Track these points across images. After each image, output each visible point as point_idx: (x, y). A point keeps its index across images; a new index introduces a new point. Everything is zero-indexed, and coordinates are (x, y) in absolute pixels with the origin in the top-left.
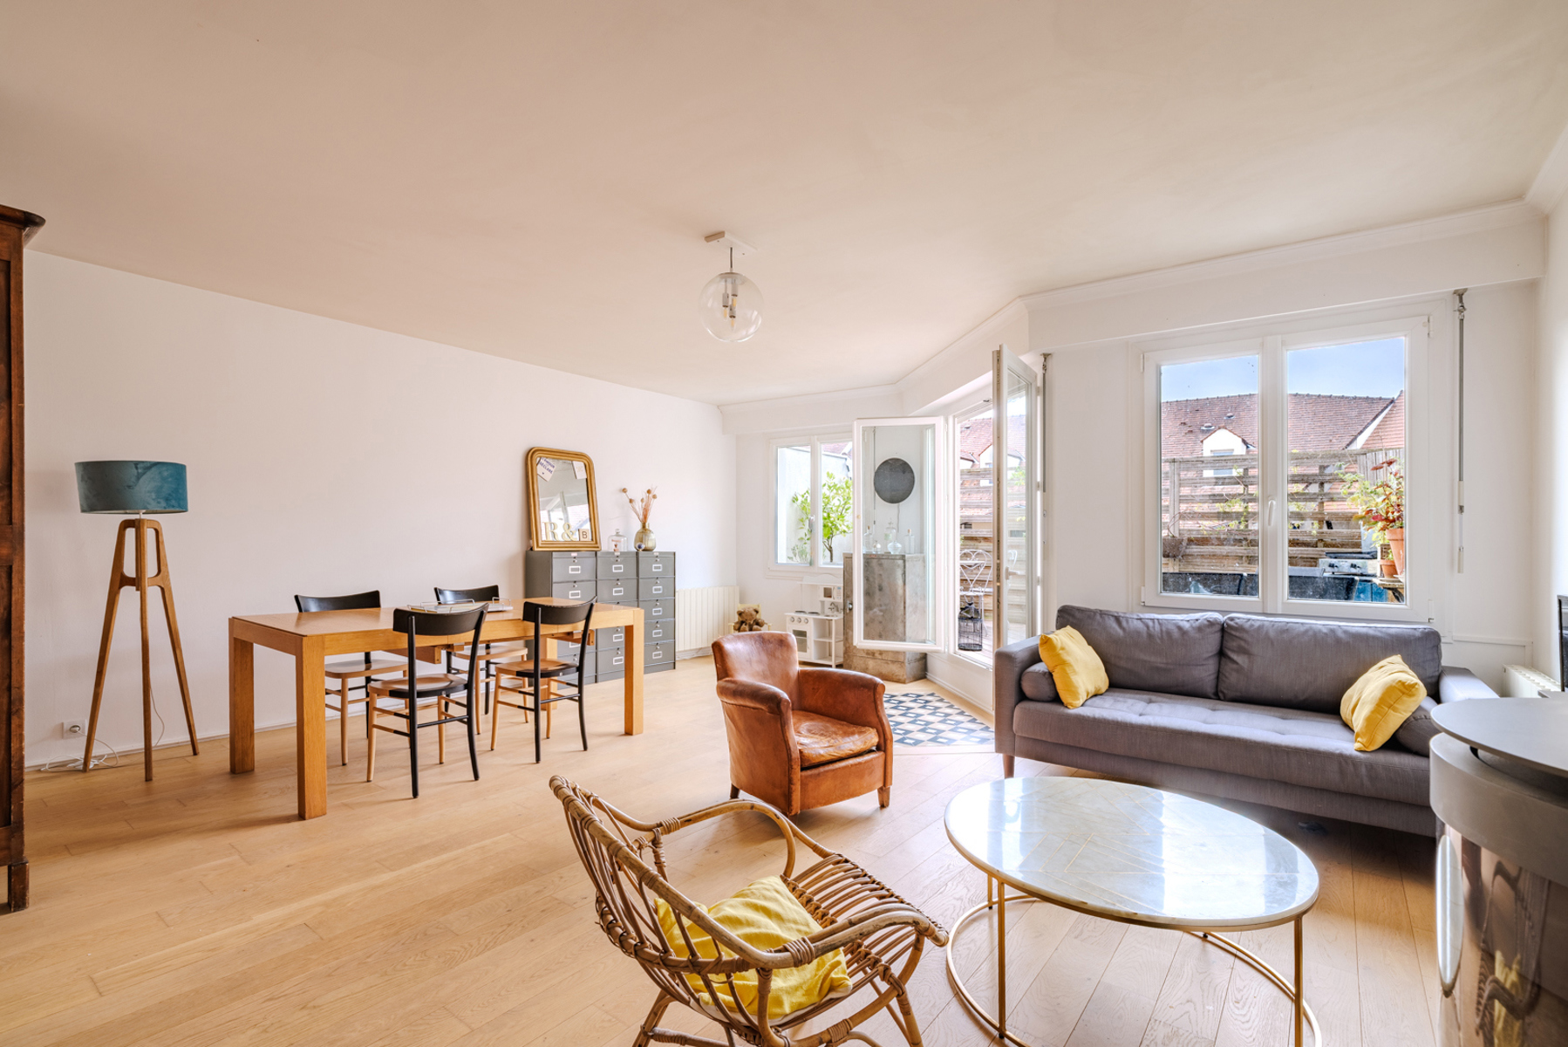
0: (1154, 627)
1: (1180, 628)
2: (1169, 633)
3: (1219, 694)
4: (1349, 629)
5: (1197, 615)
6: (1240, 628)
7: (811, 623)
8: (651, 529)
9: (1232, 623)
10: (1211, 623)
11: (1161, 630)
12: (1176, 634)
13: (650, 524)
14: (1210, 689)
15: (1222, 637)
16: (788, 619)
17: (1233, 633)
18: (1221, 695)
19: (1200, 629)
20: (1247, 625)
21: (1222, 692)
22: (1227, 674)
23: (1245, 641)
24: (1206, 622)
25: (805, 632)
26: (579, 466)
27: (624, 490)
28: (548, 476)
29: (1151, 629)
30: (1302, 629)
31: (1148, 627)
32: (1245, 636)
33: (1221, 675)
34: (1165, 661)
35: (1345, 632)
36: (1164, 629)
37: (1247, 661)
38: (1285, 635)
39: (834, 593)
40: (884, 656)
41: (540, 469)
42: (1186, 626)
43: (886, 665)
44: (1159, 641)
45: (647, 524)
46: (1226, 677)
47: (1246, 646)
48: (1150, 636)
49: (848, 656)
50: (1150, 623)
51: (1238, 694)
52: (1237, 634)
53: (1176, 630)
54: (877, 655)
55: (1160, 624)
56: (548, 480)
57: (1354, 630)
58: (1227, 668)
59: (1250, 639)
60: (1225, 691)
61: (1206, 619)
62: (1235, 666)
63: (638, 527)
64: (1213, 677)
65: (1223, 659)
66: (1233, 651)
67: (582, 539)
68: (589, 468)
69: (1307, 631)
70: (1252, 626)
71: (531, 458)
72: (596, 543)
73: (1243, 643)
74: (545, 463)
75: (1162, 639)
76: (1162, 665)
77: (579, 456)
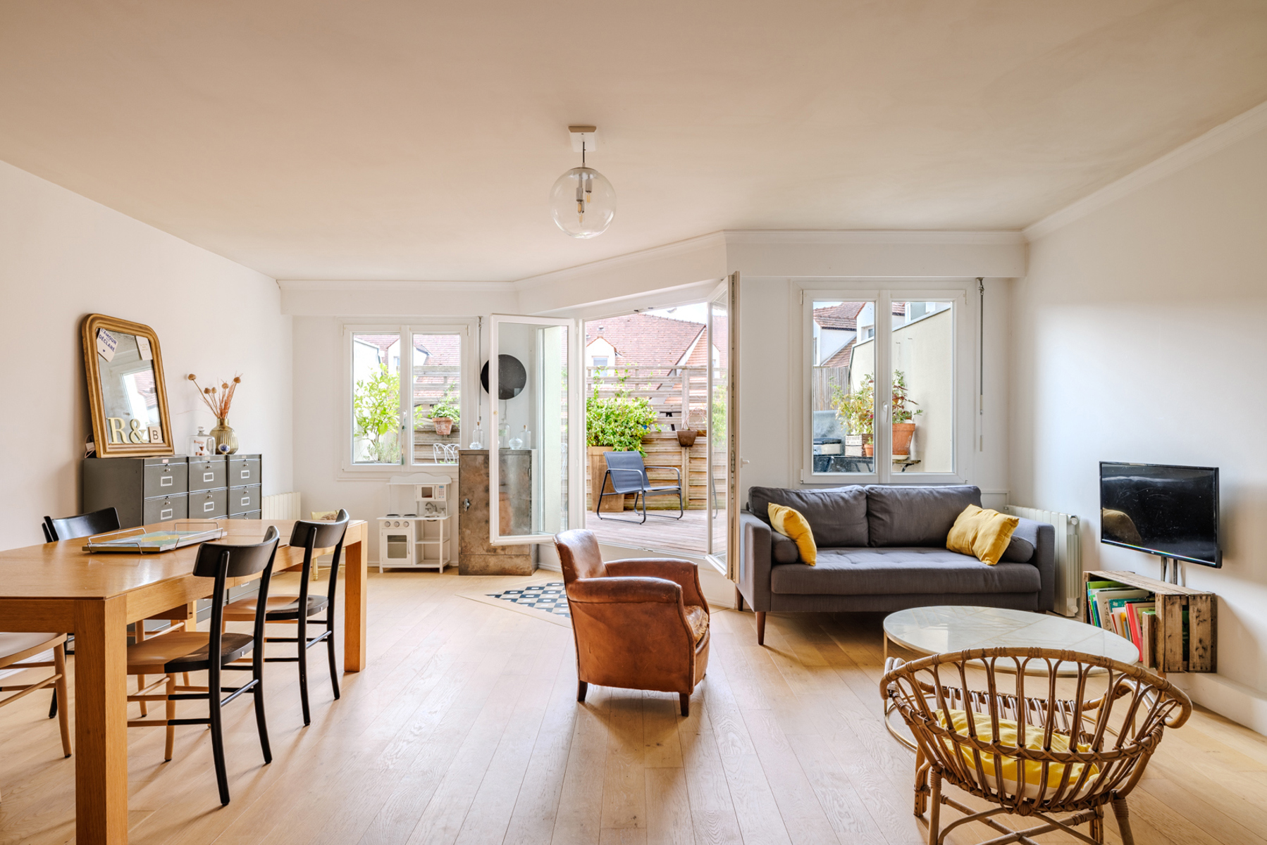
0: (825, 499)
1: (843, 498)
2: (836, 502)
3: (874, 543)
4: (939, 490)
5: (848, 488)
6: (880, 495)
7: (413, 526)
8: (230, 426)
9: (873, 491)
10: (861, 493)
11: (831, 500)
12: (842, 503)
13: (230, 420)
14: (866, 541)
15: (867, 502)
16: (382, 525)
17: (876, 498)
18: (873, 543)
19: (855, 497)
20: (883, 492)
21: (875, 542)
22: (877, 529)
23: (885, 503)
24: (857, 492)
25: (405, 536)
26: (143, 341)
27: (191, 377)
28: (109, 355)
29: (824, 500)
30: (915, 492)
31: (821, 499)
32: (884, 500)
33: (871, 529)
34: (838, 523)
35: (938, 492)
36: (833, 500)
37: (888, 517)
38: (907, 497)
39: (435, 493)
40: (507, 552)
41: (100, 345)
42: (846, 496)
43: (509, 560)
44: (831, 509)
45: (226, 421)
46: (875, 530)
47: (886, 507)
48: (825, 505)
49: (465, 556)
50: (822, 497)
51: (886, 541)
52: (879, 499)
53: (840, 500)
54: (499, 551)
55: (828, 496)
56: (110, 360)
57: (942, 490)
58: (876, 523)
59: (888, 502)
60: (877, 540)
61: (856, 490)
62: (881, 522)
63: (213, 423)
64: (867, 531)
65: (871, 519)
66: (877, 511)
67: (153, 441)
68: (154, 346)
69: (918, 494)
70: (886, 493)
71: (86, 328)
72: (169, 446)
73: (883, 505)
74: (105, 337)
75: (833, 507)
76: (837, 527)
77: (145, 330)
